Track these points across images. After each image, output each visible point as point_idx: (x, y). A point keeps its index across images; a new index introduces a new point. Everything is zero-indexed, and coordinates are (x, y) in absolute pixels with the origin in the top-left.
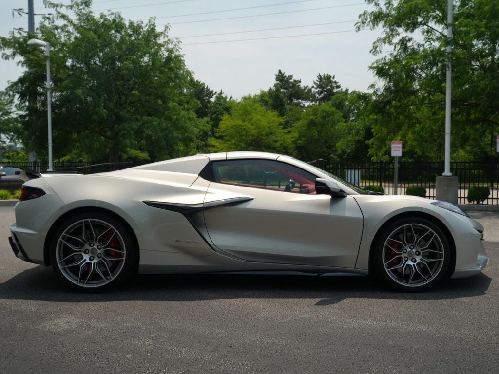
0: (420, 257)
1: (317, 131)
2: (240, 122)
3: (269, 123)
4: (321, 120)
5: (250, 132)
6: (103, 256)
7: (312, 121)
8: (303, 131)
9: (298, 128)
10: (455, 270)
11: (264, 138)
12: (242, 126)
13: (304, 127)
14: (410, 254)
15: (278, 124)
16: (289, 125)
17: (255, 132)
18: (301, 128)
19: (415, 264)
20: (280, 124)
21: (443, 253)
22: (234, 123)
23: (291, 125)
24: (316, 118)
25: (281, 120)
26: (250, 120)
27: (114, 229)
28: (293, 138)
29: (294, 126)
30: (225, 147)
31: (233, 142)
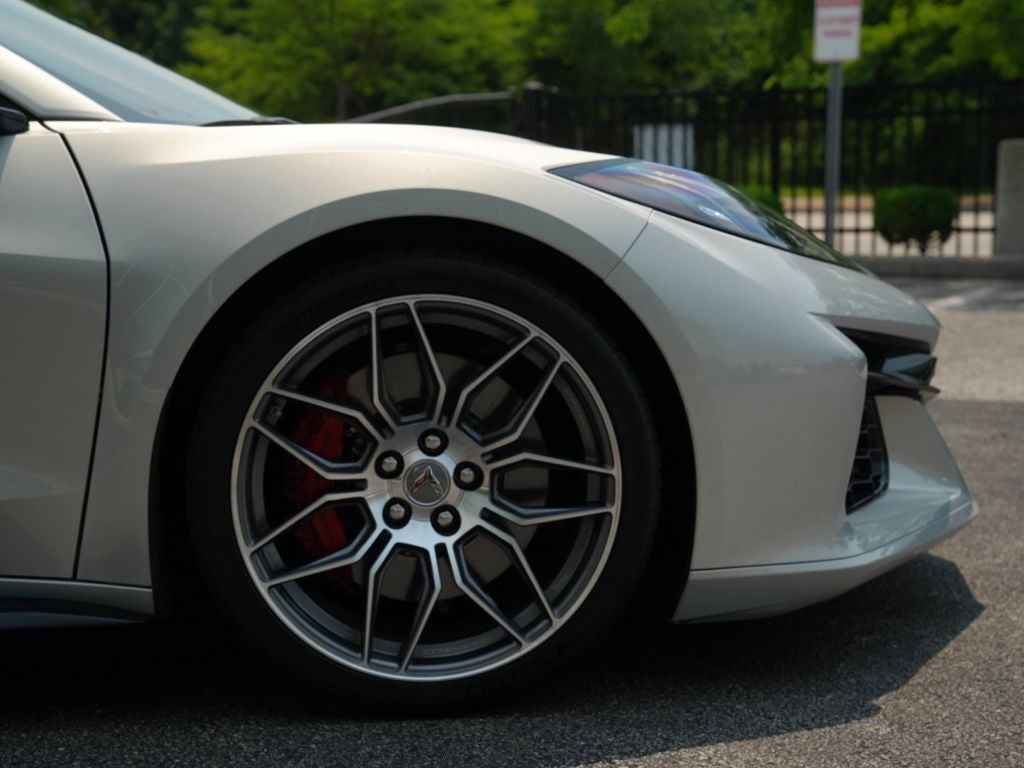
0: (480, 500)
10: (694, 576)
14: (424, 484)
19: (449, 541)
21: (616, 471)
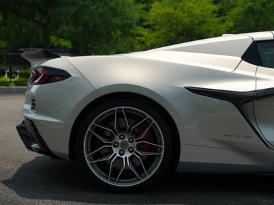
1: (254, 19)
2: (171, 10)
3: (202, 11)
4: (260, 7)
5: (182, 21)
6: (135, 150)
7: (250, 8)
8: (239, 20)
9: (233, 16)
11: (196, 28)
12: (173, 14)
13: (240, 15)
15: (212, 12)
16: (223, 14)
17: (188, 21)
18: (237, 16)
20: (214, 12)
22: (164, 11)
23: (225, 13)
24: (255, 5)
25: (215, 7)
26: (182, 8)
27: (152, 119)
29: (228, 15)
30: (154, 36)
31: (163, 30)
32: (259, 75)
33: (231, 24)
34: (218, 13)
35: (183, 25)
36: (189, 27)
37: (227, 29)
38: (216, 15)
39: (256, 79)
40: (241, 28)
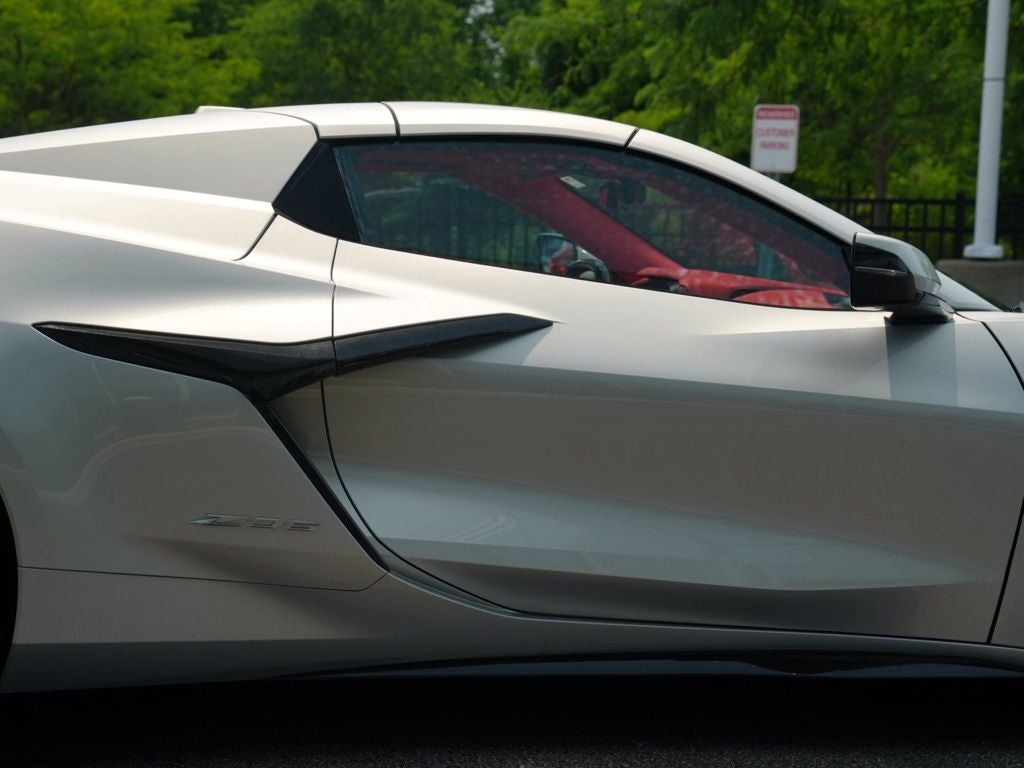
1: (339, 55)
3: (126, 7)
4: (359, 8)
5: (37, 43)
7: (322, 8)
8: (282, 54)
9: (256, 36)
11: (105, 76)
13: (284, 34)
15: (168, 15)
16: (216, 25)
17: (64, 46)
18: (273, 38)
20: (179, 15)
23: (223, 21)
28: (234, 82)
29: (238, 29)
32: (342, 277)
33: (252, 69)
34: (194, 19)
35: (47, 64)
36: (73, 69)
37: (235, 89)
38: (187, 26)
39: (333, 290)
40: (290, 88)
